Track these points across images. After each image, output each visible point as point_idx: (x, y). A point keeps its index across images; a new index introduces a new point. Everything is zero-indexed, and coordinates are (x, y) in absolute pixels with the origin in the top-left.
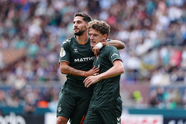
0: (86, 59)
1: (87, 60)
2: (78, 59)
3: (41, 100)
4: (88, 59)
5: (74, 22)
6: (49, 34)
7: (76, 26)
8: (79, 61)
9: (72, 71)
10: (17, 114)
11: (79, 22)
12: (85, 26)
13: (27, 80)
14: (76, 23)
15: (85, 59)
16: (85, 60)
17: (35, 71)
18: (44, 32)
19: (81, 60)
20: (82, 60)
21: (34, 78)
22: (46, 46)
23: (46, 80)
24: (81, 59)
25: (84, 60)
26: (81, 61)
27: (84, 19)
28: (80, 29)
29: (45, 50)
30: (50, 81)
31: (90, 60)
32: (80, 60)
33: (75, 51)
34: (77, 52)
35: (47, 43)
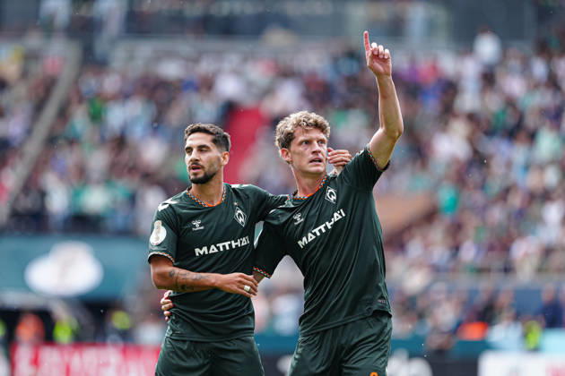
0: (224, 247)
1: (228, 248)
2: (205, 249)
3: (470, 321)
4: (230, 245)
5: (190, 150)
6: (490, 157)
7: (197, 160)
8: (206, 253)
9: (183, 277)
10: (413, 355)
11: (202, 149)
12: (219, 159)
13: (436, 269)
14: (195, 150)
15: (220, 245)
16: (222, 249)
17: (456, 249)
18: (476, 152)
19: (213, 249)
20: (215, 249)
21: (451, 265)
22: (482, 186)
23: (481, 271)
24: (213, 247)
25: (218, 248)
26: (211, 252)
27: (215, 141)
28: (206, 166)
29: (478, 198)
30: (492, 274)
31: (234, 247)
32: (209, 250)
33: (195, 226)
34: (202, 228)
35: (484, 180)
